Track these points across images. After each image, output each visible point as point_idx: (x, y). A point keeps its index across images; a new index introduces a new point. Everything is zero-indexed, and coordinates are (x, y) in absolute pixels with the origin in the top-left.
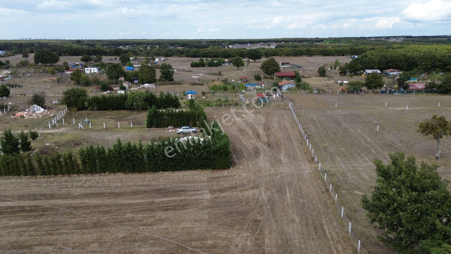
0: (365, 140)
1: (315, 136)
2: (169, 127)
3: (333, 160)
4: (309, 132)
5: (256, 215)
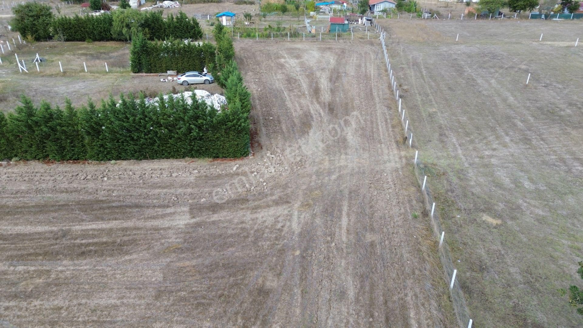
0: (505, 100)
1: (416, 92)
2: (168, 72)
3: (442, 142)
4: (406, 85)
5: (265, 274)
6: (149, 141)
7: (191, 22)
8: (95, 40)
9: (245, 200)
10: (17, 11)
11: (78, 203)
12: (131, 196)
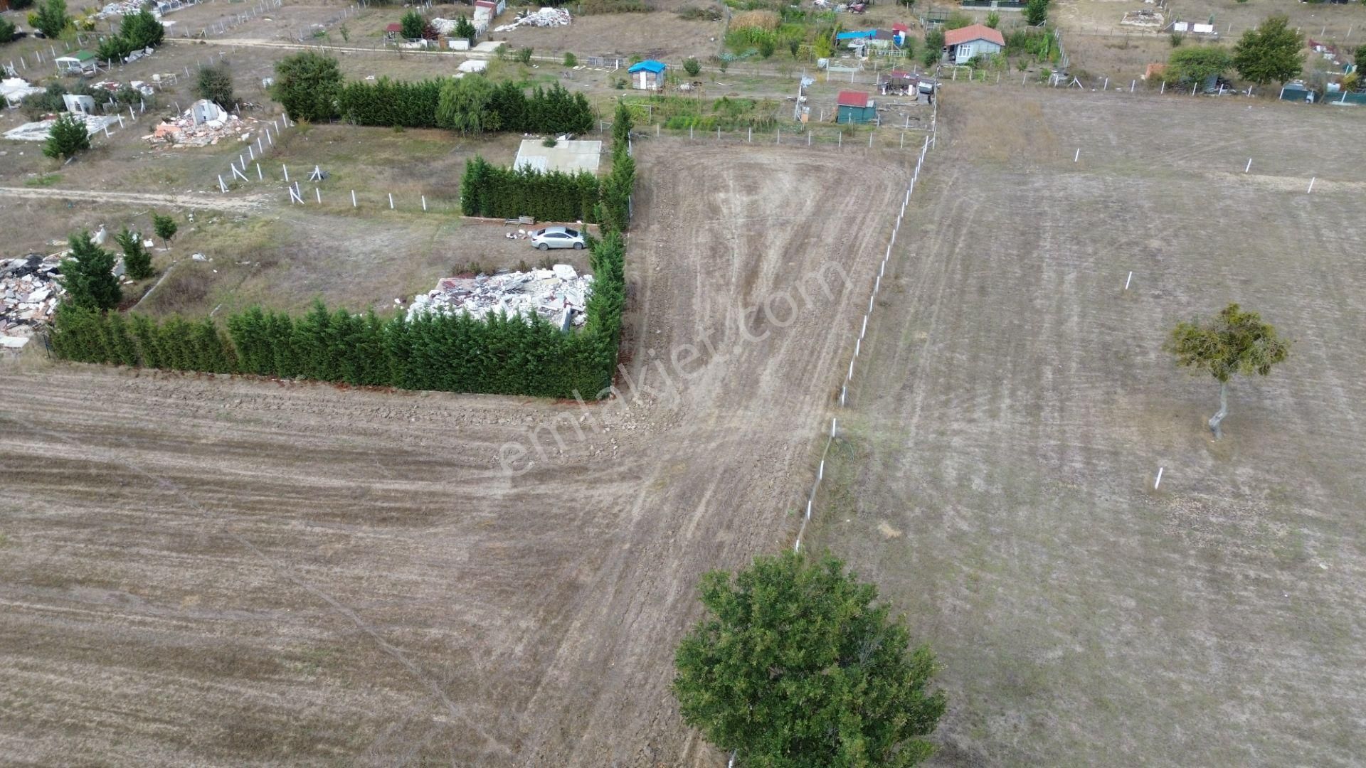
0: (1060, 323)
1: (917, 292)
2: (520, 218)
3: (899, 399)
6: (471, 370)
9: (584, 469)
10: (283, 69)
11: (379, 452)
12: (443, 448)
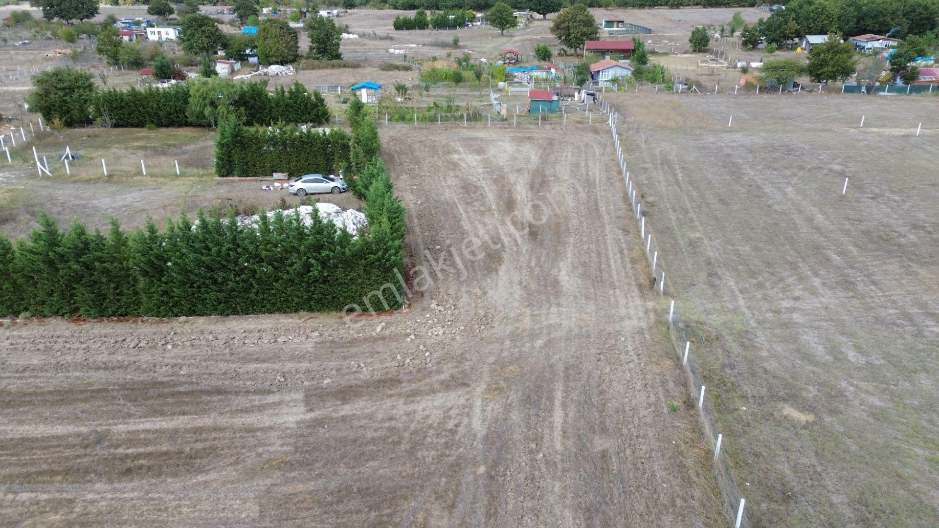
0: (810, 220)
1: (668, 206)
2: (274, 174)
3: (713, 286)
4: (651, 195)
5: (428, 506)
6: (241, 284)
7: (313, 98)
8: (160, 125)
9: (395, 382)
10: (39, 82)
11: (123, 387)
12: (210, 374)
